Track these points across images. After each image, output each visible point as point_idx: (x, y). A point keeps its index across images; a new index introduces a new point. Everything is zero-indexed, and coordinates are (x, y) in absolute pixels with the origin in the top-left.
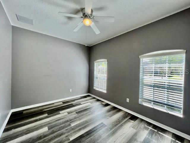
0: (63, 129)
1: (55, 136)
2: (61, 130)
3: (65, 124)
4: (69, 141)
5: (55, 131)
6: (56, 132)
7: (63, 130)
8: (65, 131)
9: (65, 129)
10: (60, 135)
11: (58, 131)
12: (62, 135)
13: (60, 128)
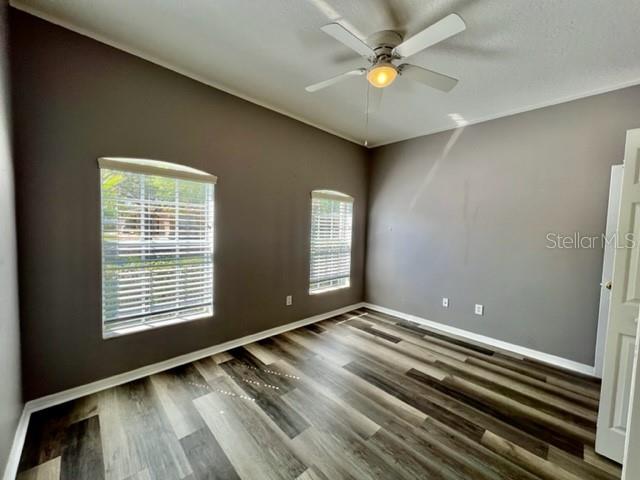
0: (404, 450)
1: (440, 460)
2: (409, 453)
3: (379, 452)
4: (431, 418)
5: (426, 473)
6: (426, 467)
7: (410, 448)
8: (410, 439)
9: (404, 444)
10: (430, 446)
11: (420, 462)
12: (426, 442)
13: (405, 463)
